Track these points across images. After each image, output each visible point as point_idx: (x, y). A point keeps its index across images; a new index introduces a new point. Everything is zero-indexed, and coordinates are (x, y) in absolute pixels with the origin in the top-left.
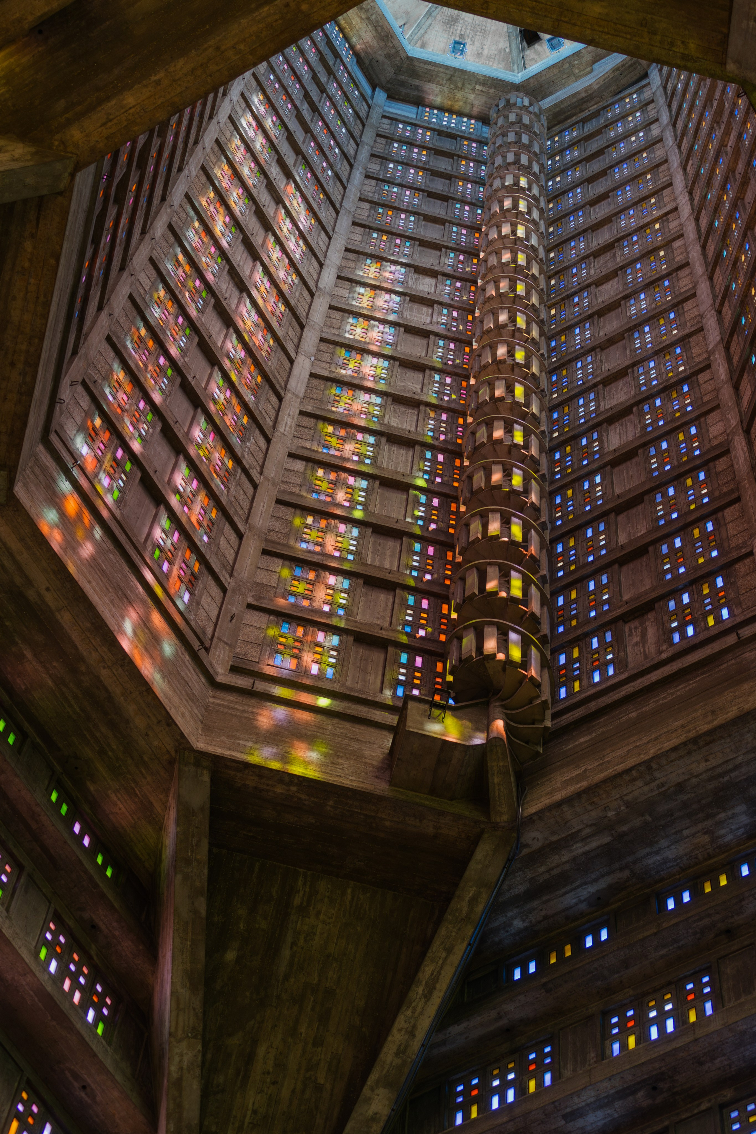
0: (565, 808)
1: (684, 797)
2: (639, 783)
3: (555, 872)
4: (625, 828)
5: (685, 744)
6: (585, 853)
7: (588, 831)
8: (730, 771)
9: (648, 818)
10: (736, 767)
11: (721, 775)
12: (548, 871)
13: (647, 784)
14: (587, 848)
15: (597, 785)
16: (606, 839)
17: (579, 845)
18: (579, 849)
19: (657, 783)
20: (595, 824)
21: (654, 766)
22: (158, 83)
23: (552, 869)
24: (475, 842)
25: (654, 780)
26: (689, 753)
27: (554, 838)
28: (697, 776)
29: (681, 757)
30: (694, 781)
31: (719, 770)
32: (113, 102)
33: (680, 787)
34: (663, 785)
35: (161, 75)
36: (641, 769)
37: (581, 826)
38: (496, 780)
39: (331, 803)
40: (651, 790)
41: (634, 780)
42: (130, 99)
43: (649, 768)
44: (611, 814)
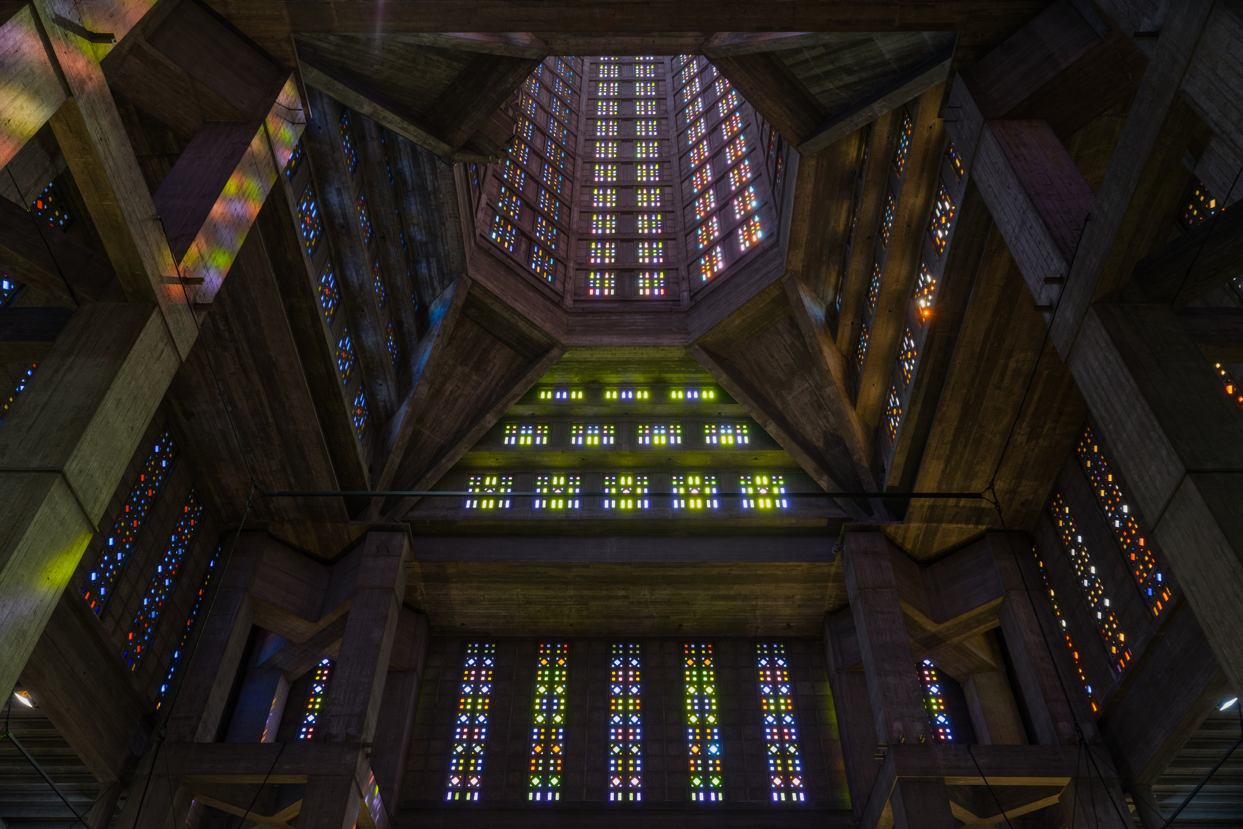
0: (451, 182)
1: (438, 223)
2: (451, 212)
3: (422, 164)
4: (432, 197)
5: (462, 233)
6: (426, 179)
7: (437, 184)
8: (443, 242)
9: (433, 207)
10: (443, 245)
11: (442, 239)
12: (423, 161)
13: (449, 214)
14: (428, 180)
15: (457, 197)
16: (430, 189)
17: (431, 178)
18: (429, 178)
19: (449, 218)
20: (438, 188)
21: (456, 220)
22: (808, 198)
23: (424, 163)
24: (449, 143)
25: (450, 217)
26: (457, 233)
27: (438, 171)
28: (445, 231)
29: (456, 230)
30: (444, 230)
31: (445, 239)
32: (813, 181)
33: (443, 224)
34: (447, 219)
35: (810, 200)
36: (457, 215)
37: (440, 183)
38: (472, 157)
39: (494, 97)
40: (446, 214)
41: (453, 210)
42: (810, 186)
43: (456, 218)
44: (441, 196)
